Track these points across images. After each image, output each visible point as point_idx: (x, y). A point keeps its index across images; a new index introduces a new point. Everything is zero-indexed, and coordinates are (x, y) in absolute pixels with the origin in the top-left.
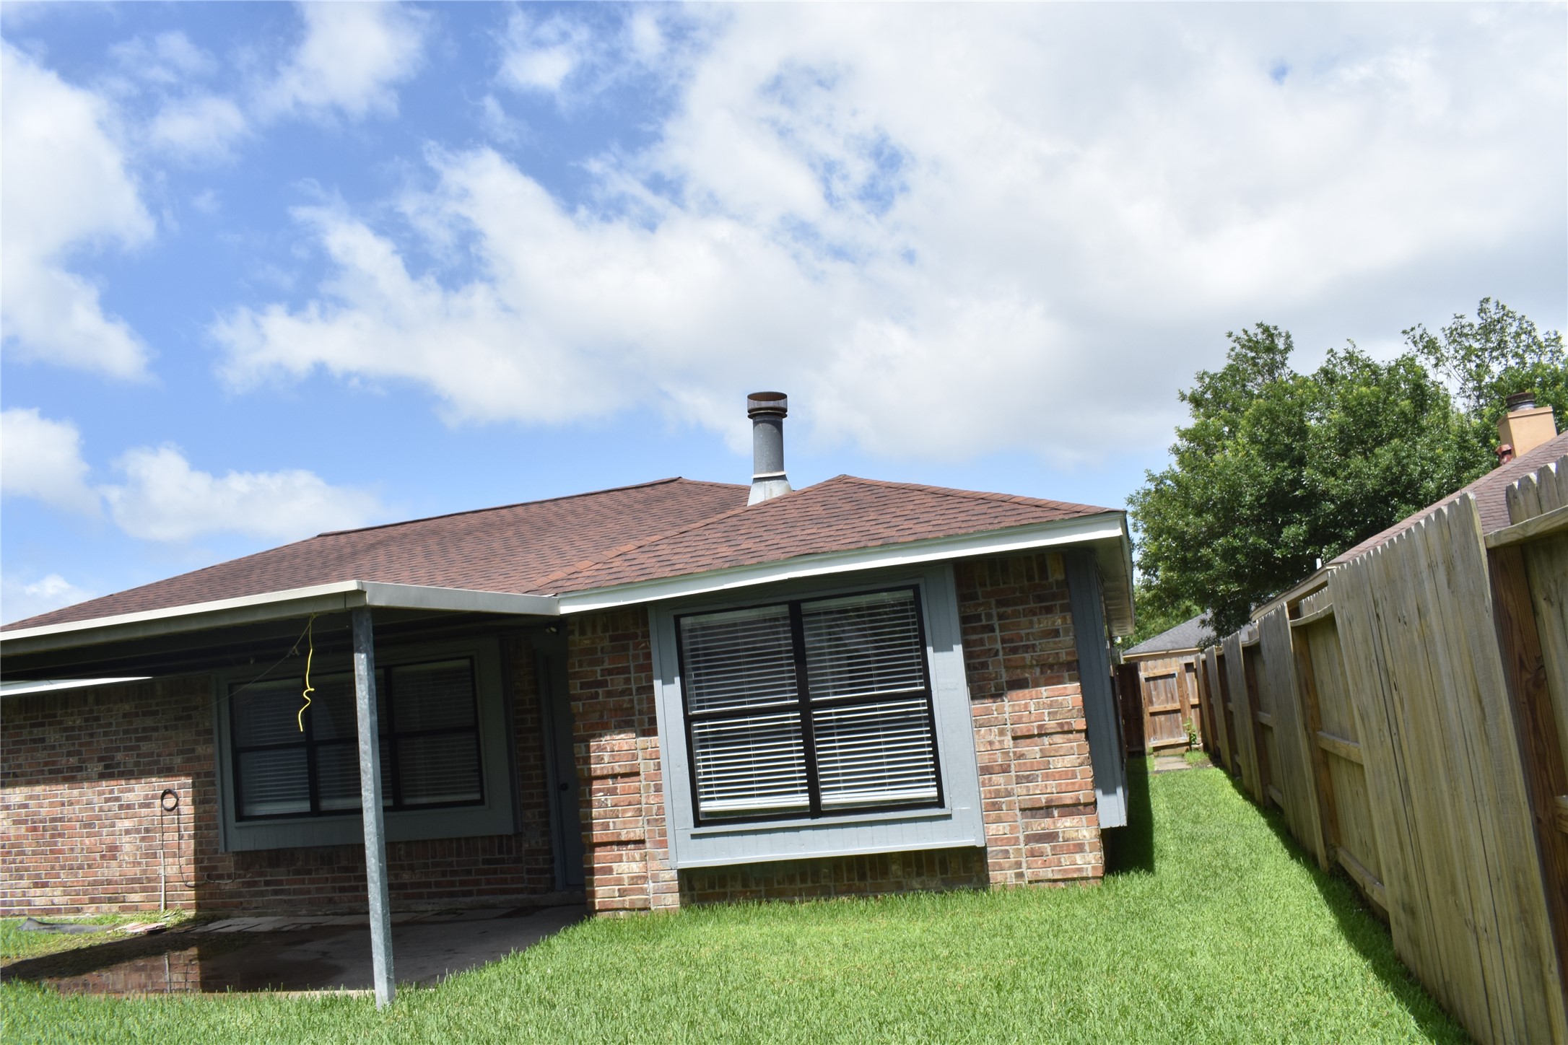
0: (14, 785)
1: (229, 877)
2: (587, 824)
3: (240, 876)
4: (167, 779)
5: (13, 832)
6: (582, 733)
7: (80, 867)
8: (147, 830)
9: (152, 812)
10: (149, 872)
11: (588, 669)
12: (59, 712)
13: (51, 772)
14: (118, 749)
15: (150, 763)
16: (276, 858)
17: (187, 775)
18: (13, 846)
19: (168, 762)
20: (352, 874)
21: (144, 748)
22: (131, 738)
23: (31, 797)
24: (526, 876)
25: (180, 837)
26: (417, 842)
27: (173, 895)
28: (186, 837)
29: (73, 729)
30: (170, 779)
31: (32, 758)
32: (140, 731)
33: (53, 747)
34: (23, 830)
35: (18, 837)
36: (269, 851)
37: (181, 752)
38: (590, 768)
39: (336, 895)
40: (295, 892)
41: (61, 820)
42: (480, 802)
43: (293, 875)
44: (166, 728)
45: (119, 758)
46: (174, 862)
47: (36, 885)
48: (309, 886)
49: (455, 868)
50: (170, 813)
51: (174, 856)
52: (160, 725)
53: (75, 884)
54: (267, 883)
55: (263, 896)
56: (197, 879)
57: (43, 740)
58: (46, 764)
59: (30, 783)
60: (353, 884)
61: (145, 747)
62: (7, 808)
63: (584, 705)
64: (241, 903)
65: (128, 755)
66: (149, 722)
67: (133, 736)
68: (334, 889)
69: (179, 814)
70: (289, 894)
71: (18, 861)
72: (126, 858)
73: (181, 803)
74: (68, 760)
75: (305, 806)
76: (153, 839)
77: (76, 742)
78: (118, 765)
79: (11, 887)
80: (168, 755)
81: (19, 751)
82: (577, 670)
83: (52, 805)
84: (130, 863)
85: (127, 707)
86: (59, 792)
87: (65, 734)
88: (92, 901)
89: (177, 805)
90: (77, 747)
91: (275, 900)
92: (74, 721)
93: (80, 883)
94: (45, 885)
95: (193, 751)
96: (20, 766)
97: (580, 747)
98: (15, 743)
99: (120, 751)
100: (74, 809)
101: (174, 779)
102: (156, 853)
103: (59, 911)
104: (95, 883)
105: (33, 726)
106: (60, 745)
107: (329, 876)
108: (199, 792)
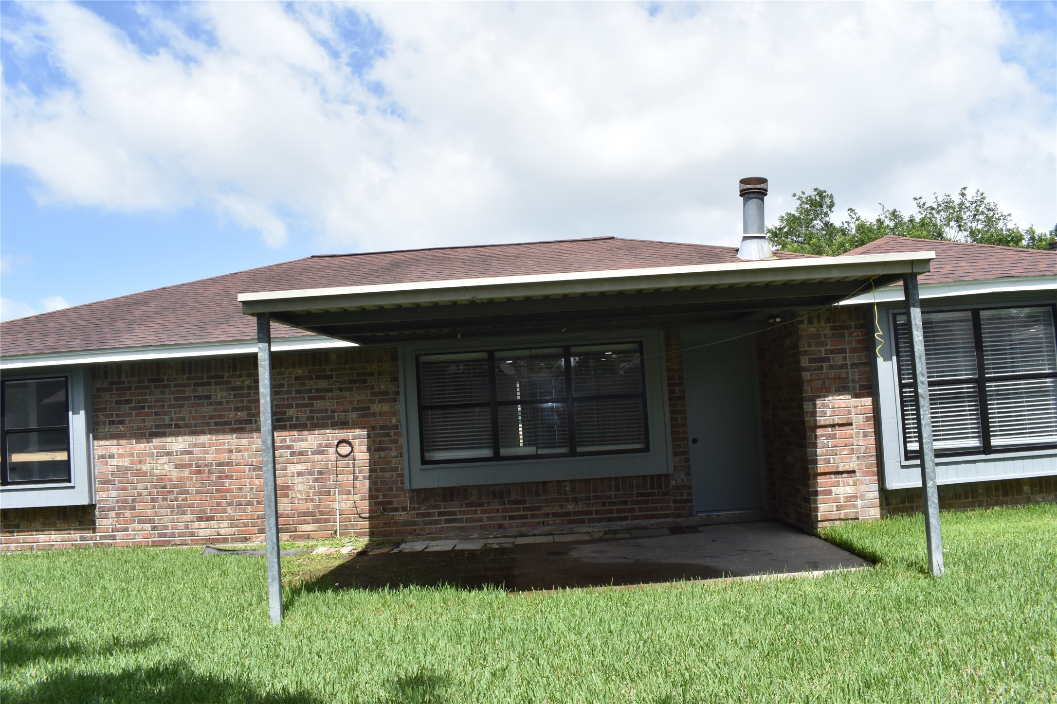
0: (177, 434)
1: (404, 509)
2: (813, 459)
3: (414, 509)
4: (342, 431)
5: (175, 474)
6: (810, 394)
7: (249, 503)
8: (320, 473)
9: (325, 457)
10: (322, 507)
11: (815, 349)
12: (226, 374)
13: (216, 424)
14: (291, 406)
15: (323, 418)
16: (449, 494)
17: (362, 428)
18: (175, 486)
19: (343, 417)
20: (521, 506)
21: (318, 406)
22: (304, 397)
23: (195, 445)
24: (673, 505)
25: (355, 478)
26: (581, 480)
27: (347, 525)
28: (361, 478)
29: (241, 388)
30: (345, 431)
31: (196, 412)
32: (313, 391)
33: (221, 403)
34: (186, 472)
35: (180, 479)
36: (444, 489)
37: (355, 409)
38: (816, 420)
39: (506, 522)
40: (467, 520)
41: (228, 464)
42: (647, 449)
43: (466, 507)
44: (340, 390)
45: (291, 413)
46: (349, 498)
47: (200, 519)
48: (481, 515)
49: (613, 500)
50: (344, 458)
51: (349, 493)
52: (334, 387)
53: (244, 517)
54: (440, 514)
55: (437, 524)
56: (371, 511)
57: (209, 397)
58: (211, 417)
59: (193, 433)
60: (522, 513)
61: (318, 404)
62: (169, 454)
63: (811, 374)
64: (415, 530)
65: (301, 411)
66: (323, 384)
67: (306, 396)
68: (504, 518)
69: (354, 460)
70: (462, 522)
71: (180, 499)
72: (299, 495)
73: (356, 450)
74: (237, 415)
76: (326, 480)
78: (290, 419)
79: (172, 521)
80: (343, 412)
81: (182, 406)
82: (807, 349)
84: (302, 499)
85: (300, 372)
86: (226, 441)
87: (232, 393)
88: (261, 531)
89: (352, 451)
90: (246, 404)
91: (447, 527)
92: (243, 382)
93: (249, 517)
94: (211, 519)
95: (369, 408)
96: (183, 419)
97: (809, 404)
98: (176, 399)
100: (243, 456)
101: (349, 431)
102: (330, 491)
103: (225, 540)
105: (196, 385)
106: (227, 402)
107: (499, 507)
108: (374, 441)
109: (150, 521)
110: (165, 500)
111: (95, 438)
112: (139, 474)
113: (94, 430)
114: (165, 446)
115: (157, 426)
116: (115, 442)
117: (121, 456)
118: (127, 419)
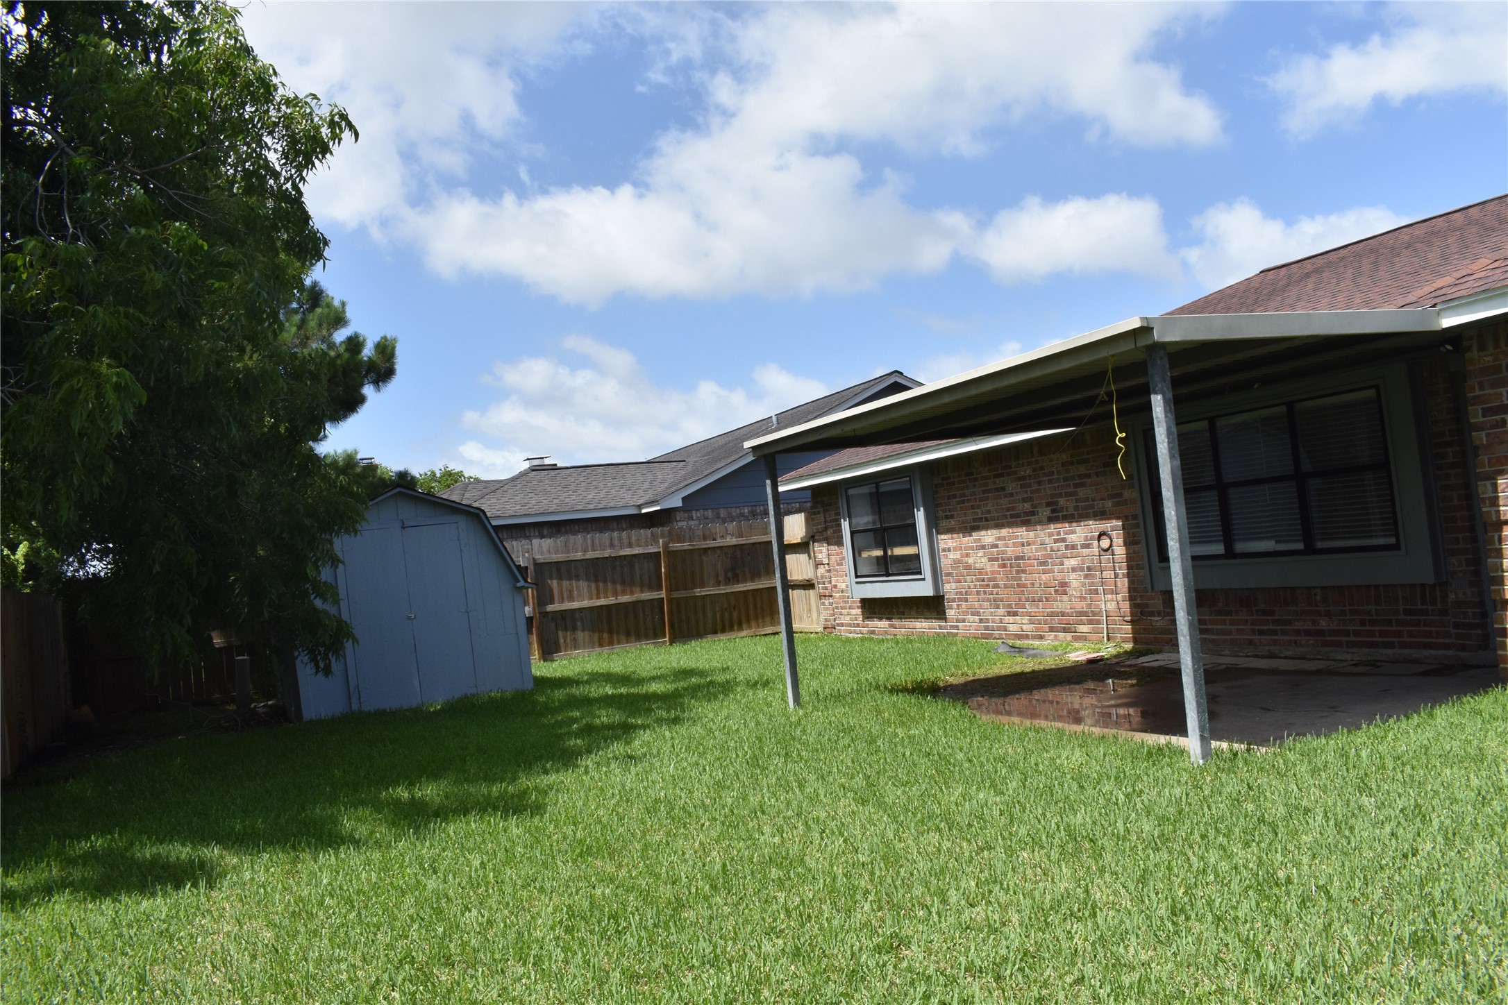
0: (987, 528)
1: (1159, 614)
2: (1498, 576)
3: (1168, 614)
4: (1101, 522)
5: (989, 568)
6: (1487, 469)
7: (1040, 600)
8: (1089, 569)
9: (1091, 552)
10: (1093, 607)
11: (1492, 391)
12: (1013, 464)
13: (1012, 516)
14: (1060, 495)
15: (1087, 508)
17: (1117, 518)
18: (990, 580)
19: (1100, 505)
20: (1269, 618)
21: (1081, 494)
22: (1069, 485)
23: (999, 539)
24: (1453, 631)
25: (1116, 576)
26: (1333, 587)
27: (1113, 628)
28: (1121, 576)
29: (1024, 478)
30: (1104, 522)
31: (997, 505)
32: (1076, 477)
33: (1012, 495)
34: (996, 566)
35: (993, 572)
37: (1111, 497)
38: (1499, 511)
39: (1256, 637)
40: (1219, 632)
41: (1022, 558)
42: (1396, 547)
44: (1097, 475)
45: (1062, 503)
46: (1113, 598)
47: (1009, 614)
48: (1230, 627)
49: (1374, 618)
50: (1106, 553)
51: (1112, 593)
52: (1092, 472)
53: (1037, 614)
56: (1132, 614)
57: (1003, 489)
58: (1008, 509)
59: (999, 526)
60: (1271, 627)
61: (1082, 492)
62: (983, 547)
63: (1487, 435)
64: (1171, 640)
65: (1068, 501)
66: (1082, 469)
67: (1071, 483)
68: (1253, 631)
69: (1113, 554)
71: (994, 593)
72: (1074, 593)
73: (1114, 544)
74: (1024, 507)
75: (1219, 549)
76: (1093, 576)
77: (1028, 489)
78: (1062, 509)
79: (991, 614)
81: (987, 499)
82: (1477, 393)
83: (1015, 545)
84: (1077, 597)
85: (1065, 457)
86: (1019, 534)
87: (1019, 483)
88: (1052, 630)
89: (1111, 546)
90: (1029, 494)
92: (1025, 472)
93: (1041, 614)
94: (1015, 614)
95: (1120, 495)
96: (989, 512)
97: (1485, 486)
98: (984, 492)
99: (1062, 497)
100: (1031, 549)
101: (1107, 521)
102: (1097, 589)
103: (1027, 637)
104: (1052, 614)
105: (995, 476)
106: (1017, 493)
107: (1248, 618)
108: (1128, 533)
109: (978, 614)
110: (985, 593)
111: (938, 533)
112: (968, 567)
113: (934, 525)
114: (980, 539)
115: (975, 520)
116: (950, 536)
117: (955, 549)
118: (955, 513)
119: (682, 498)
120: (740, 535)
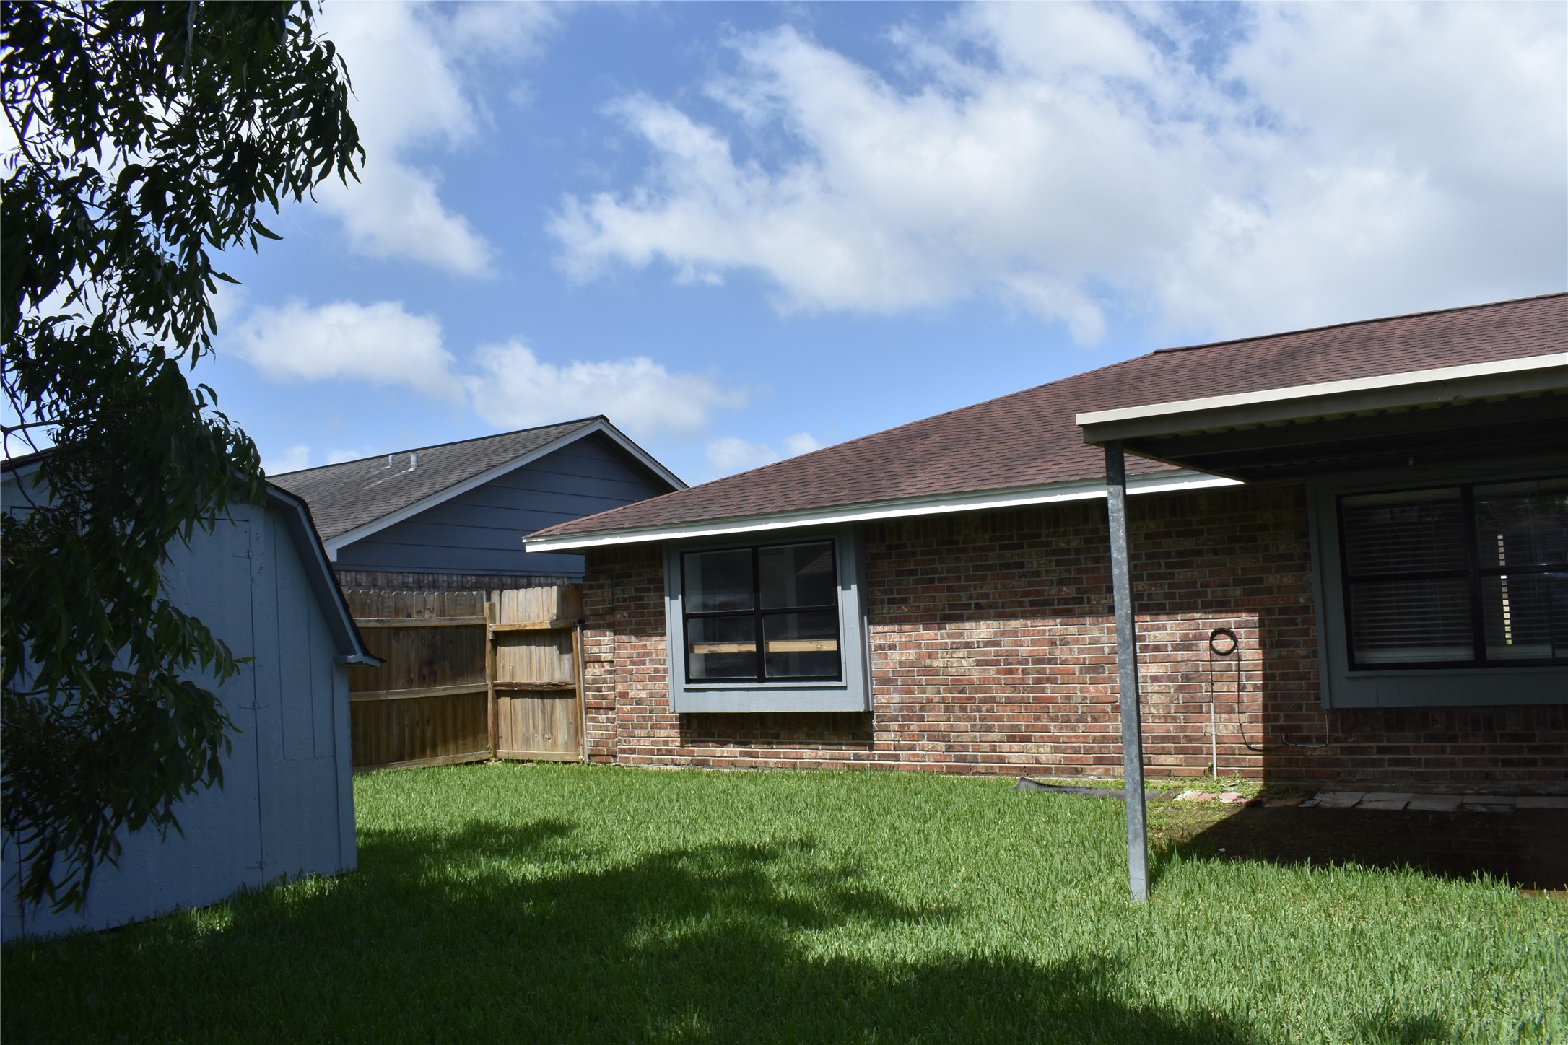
0: (978, 618)
1: (1320, 739)
3: (1337, 740)
4: (1218, 616)
5: (976, 674)
7: (1081, 720)
8: (1186, 678)
9: (1196, 655)
10: (1189, 729)
12: (1044, 532)
13: (1032, 604)
14: (1139, 577)
15: (1189, 596)
16: (1396, 719)
17: (1250, 611)
18: (976, 691)
19: (1220, 594)
20: (1524, 744)
21: (1181, 577)
22: (1159, 564)
23: (1003, 634)
25: (1241, 688)
27: (1228, 759)
28: (1250, 688)
29: (1067, 552)
30: (1224, 615)
31: (1004, 587)
32: (1173, 555)
33: (1038, 574)
34: (992, 671)
35: (984, 681)
36: (1387, 710)
37: (1238, 582)
39: (1498, 770)
40: (1428, 763)
41: (1050, 662)
43: (1425, 742)
44: (1215, 552)
45: (1140, 588)
46: (1231, 718)
47: (1012, 739)
48: (1452, 756)
50: (1224, 658)
51: (1231, 710)
52: (1205, 548)
53: (1073, 740)
54: (1381, 750)
55: (1375, 766)
56: (1265, 740)
57: (1021, 565)
58: (1026, 594)
59: (1000, 616)
60: (1526, 756)
61: (1181, 575)
62: (968, 645)
64: (1339, 773)
65: (1155, 585)
66: (1188, 544)
67: (1162, 562)
68: (1494, 762)
69: (1239, 660)
70: (1419, 765)
71: (984, 709)
72: (1154, 711)
73: (1241, 646)
74: (1061, 590)
75: (1462, 654)
76: (1196, 689)
77: (1072, 568)
79: (974, 739)
80: (1220, 586)
81: (984, 578)
83: (1034, 643)
84: (1160, 717)
85: (1152, 526)
86: (1047, 628)
87: (1054, 558)
88: (1099, 761)
89: (1235, 646)
90: (1073, 574)
91: (1393, 772)
92: (1069, 543)
93: (1081, 739)
94: (1027, 739)
95: (1260, 580)
96: (986, 596)
98: (976, 568)
99: (1143, 580)
100: (1071, 650)
101: (1230, 615)
102: (1201, 706)
103: (1047, 771)
104: (1104, 740)
105: (1003, 548)
106: (1047, 572)
107: (1485, 744)
108: (1270, 632)
109: (945, 738)
110: (963, 709)
111: (870, 623)
112: (929, 672)
113: (871, 611)
114: (962, 634)
115: (951, 607)
116: (896, 627)
117: (905, 647)
118: (912, 596)
119: (338, 550)
120: (442, 613)
